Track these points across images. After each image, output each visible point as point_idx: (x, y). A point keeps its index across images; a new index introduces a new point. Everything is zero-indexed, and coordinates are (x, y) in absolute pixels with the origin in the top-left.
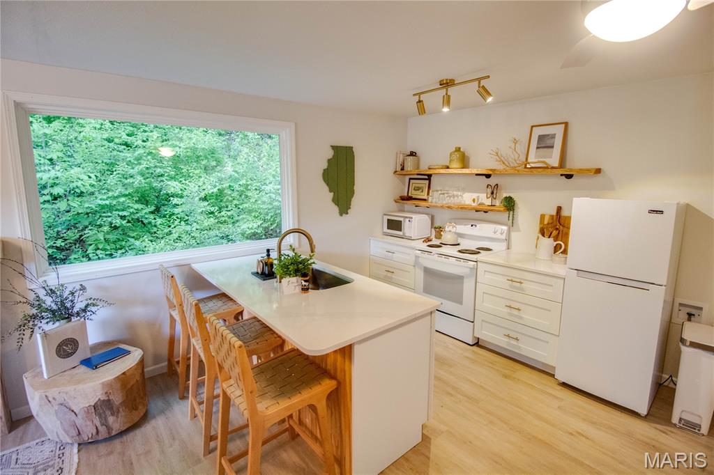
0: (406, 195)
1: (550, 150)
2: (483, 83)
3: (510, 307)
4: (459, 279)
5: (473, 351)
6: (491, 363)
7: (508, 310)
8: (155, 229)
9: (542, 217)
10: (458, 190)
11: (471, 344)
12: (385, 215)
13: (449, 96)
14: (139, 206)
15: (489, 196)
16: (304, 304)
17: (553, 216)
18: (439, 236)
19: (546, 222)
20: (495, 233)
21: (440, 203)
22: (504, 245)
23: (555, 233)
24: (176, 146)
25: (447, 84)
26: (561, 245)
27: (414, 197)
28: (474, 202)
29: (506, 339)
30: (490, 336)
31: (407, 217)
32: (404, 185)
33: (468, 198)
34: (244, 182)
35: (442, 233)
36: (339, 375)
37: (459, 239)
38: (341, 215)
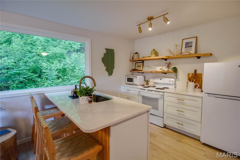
0: (134, 69)
1: (191, 48)
2: (165, 16)
3: (179, 111)
4: (157, 100)
5: (163, 130)
6: (172, 135)
7: (178, 112)
8: (38, 83)
9: (189, 74)
10: (154, 66)
11: (163, 127)
12: (126, 76)
13: (151, 24)
14: (32, 74)
15: (167, 67)
16: (89, 108)
17: (193, 74)
18: (147, 84)
19: (190, 76)
20: (170, 81)
21: (148, 71)
22: (173, 86)
23: (195, 80)
24: (48, 52)
25: (150, 19)
26: (197, 85)
27: (137, 69)
28: (161, 70)
29: (177, 125)
30: (170, 123)
31: (135, 77)
32: (134, 65)
33: (158, 69)
34: (73, 65)
35: (149, 82)
36: (104, 143)
37: (155, 85)
38: (109, 76)
